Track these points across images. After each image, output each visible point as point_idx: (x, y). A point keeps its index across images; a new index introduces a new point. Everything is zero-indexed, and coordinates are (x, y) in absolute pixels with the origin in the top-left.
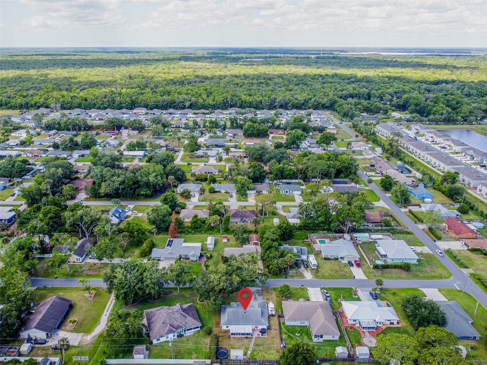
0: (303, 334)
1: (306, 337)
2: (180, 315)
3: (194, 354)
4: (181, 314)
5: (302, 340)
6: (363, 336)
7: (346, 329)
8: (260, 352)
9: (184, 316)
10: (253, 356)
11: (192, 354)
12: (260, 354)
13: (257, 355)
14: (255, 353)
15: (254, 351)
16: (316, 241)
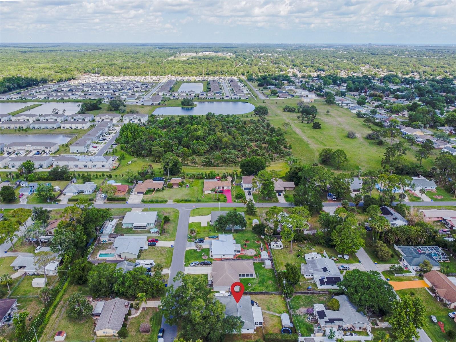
5: (255, 283)
8: (275, 308)
12: (278, 308)
16: (99, 259)
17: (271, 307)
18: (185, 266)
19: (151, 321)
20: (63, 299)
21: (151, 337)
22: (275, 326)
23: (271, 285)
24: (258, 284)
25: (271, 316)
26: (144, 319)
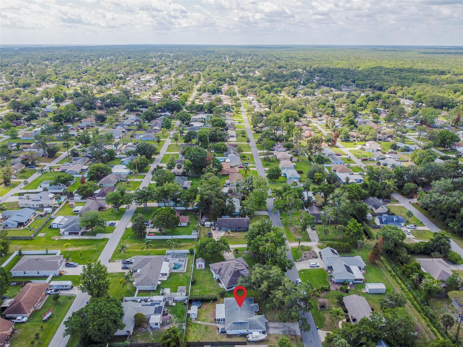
8: (199, 329)
10: (195, 325)
12: (196, 329)
13: (196, 327)
14: (198, 326)
15: (200, 325)
17: (203, 330)
25: (206, 320)
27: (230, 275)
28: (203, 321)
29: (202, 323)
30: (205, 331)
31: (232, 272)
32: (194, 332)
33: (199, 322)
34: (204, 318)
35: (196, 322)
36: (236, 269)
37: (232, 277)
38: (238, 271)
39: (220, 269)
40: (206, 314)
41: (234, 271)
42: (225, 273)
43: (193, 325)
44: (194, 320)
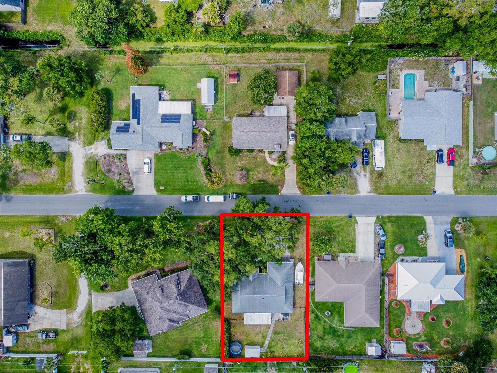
0: (334, 313)
1: (336, 318)
2: (178, 305)
3: (203, 344)
4: (180, 304)
5: (331, 322)
6: (407, 316)
7: (390, 304)
8: (279, 342)
9: (184, 305)
10: (271, 347)
11: (202, 344)
12: (279, 345)
13: (275, 345)
14: (273, 344)
15: (272, 341)
16: (398, 76)
17: (281, 337)
18: (378, 217)
19: (260, 181)
20: (304, 54)
21: (233, 186)
22: (247, 336)
23: (325, 345)
24: (330, 327)
25: (265, 334)
26: (262, 172)
27: (187, 306)
28: (264, 337)
29: (269, 338)
30: (282, 335)
31: (183, 303)
32: (283, 348)
33: (267, 342)
34: (260, 336)
35: (267, 347)
36: (177, 298)
37: (191, 302)
38: (180, 294)
39: (170, 320)
40: (252, 334)
41: (182, 300)
42: (180, 313)
43: (272, 349)
44: (262, 349)
